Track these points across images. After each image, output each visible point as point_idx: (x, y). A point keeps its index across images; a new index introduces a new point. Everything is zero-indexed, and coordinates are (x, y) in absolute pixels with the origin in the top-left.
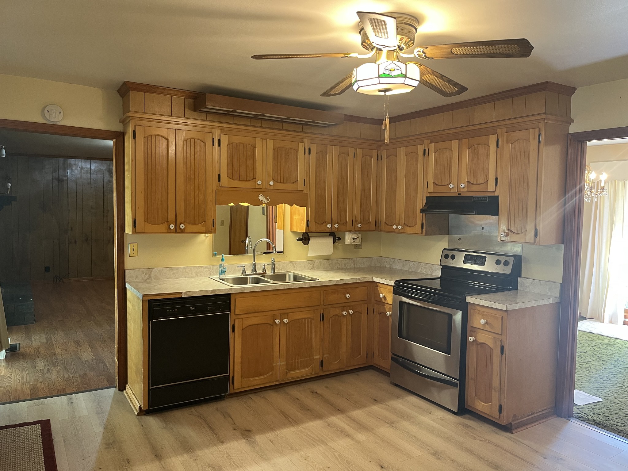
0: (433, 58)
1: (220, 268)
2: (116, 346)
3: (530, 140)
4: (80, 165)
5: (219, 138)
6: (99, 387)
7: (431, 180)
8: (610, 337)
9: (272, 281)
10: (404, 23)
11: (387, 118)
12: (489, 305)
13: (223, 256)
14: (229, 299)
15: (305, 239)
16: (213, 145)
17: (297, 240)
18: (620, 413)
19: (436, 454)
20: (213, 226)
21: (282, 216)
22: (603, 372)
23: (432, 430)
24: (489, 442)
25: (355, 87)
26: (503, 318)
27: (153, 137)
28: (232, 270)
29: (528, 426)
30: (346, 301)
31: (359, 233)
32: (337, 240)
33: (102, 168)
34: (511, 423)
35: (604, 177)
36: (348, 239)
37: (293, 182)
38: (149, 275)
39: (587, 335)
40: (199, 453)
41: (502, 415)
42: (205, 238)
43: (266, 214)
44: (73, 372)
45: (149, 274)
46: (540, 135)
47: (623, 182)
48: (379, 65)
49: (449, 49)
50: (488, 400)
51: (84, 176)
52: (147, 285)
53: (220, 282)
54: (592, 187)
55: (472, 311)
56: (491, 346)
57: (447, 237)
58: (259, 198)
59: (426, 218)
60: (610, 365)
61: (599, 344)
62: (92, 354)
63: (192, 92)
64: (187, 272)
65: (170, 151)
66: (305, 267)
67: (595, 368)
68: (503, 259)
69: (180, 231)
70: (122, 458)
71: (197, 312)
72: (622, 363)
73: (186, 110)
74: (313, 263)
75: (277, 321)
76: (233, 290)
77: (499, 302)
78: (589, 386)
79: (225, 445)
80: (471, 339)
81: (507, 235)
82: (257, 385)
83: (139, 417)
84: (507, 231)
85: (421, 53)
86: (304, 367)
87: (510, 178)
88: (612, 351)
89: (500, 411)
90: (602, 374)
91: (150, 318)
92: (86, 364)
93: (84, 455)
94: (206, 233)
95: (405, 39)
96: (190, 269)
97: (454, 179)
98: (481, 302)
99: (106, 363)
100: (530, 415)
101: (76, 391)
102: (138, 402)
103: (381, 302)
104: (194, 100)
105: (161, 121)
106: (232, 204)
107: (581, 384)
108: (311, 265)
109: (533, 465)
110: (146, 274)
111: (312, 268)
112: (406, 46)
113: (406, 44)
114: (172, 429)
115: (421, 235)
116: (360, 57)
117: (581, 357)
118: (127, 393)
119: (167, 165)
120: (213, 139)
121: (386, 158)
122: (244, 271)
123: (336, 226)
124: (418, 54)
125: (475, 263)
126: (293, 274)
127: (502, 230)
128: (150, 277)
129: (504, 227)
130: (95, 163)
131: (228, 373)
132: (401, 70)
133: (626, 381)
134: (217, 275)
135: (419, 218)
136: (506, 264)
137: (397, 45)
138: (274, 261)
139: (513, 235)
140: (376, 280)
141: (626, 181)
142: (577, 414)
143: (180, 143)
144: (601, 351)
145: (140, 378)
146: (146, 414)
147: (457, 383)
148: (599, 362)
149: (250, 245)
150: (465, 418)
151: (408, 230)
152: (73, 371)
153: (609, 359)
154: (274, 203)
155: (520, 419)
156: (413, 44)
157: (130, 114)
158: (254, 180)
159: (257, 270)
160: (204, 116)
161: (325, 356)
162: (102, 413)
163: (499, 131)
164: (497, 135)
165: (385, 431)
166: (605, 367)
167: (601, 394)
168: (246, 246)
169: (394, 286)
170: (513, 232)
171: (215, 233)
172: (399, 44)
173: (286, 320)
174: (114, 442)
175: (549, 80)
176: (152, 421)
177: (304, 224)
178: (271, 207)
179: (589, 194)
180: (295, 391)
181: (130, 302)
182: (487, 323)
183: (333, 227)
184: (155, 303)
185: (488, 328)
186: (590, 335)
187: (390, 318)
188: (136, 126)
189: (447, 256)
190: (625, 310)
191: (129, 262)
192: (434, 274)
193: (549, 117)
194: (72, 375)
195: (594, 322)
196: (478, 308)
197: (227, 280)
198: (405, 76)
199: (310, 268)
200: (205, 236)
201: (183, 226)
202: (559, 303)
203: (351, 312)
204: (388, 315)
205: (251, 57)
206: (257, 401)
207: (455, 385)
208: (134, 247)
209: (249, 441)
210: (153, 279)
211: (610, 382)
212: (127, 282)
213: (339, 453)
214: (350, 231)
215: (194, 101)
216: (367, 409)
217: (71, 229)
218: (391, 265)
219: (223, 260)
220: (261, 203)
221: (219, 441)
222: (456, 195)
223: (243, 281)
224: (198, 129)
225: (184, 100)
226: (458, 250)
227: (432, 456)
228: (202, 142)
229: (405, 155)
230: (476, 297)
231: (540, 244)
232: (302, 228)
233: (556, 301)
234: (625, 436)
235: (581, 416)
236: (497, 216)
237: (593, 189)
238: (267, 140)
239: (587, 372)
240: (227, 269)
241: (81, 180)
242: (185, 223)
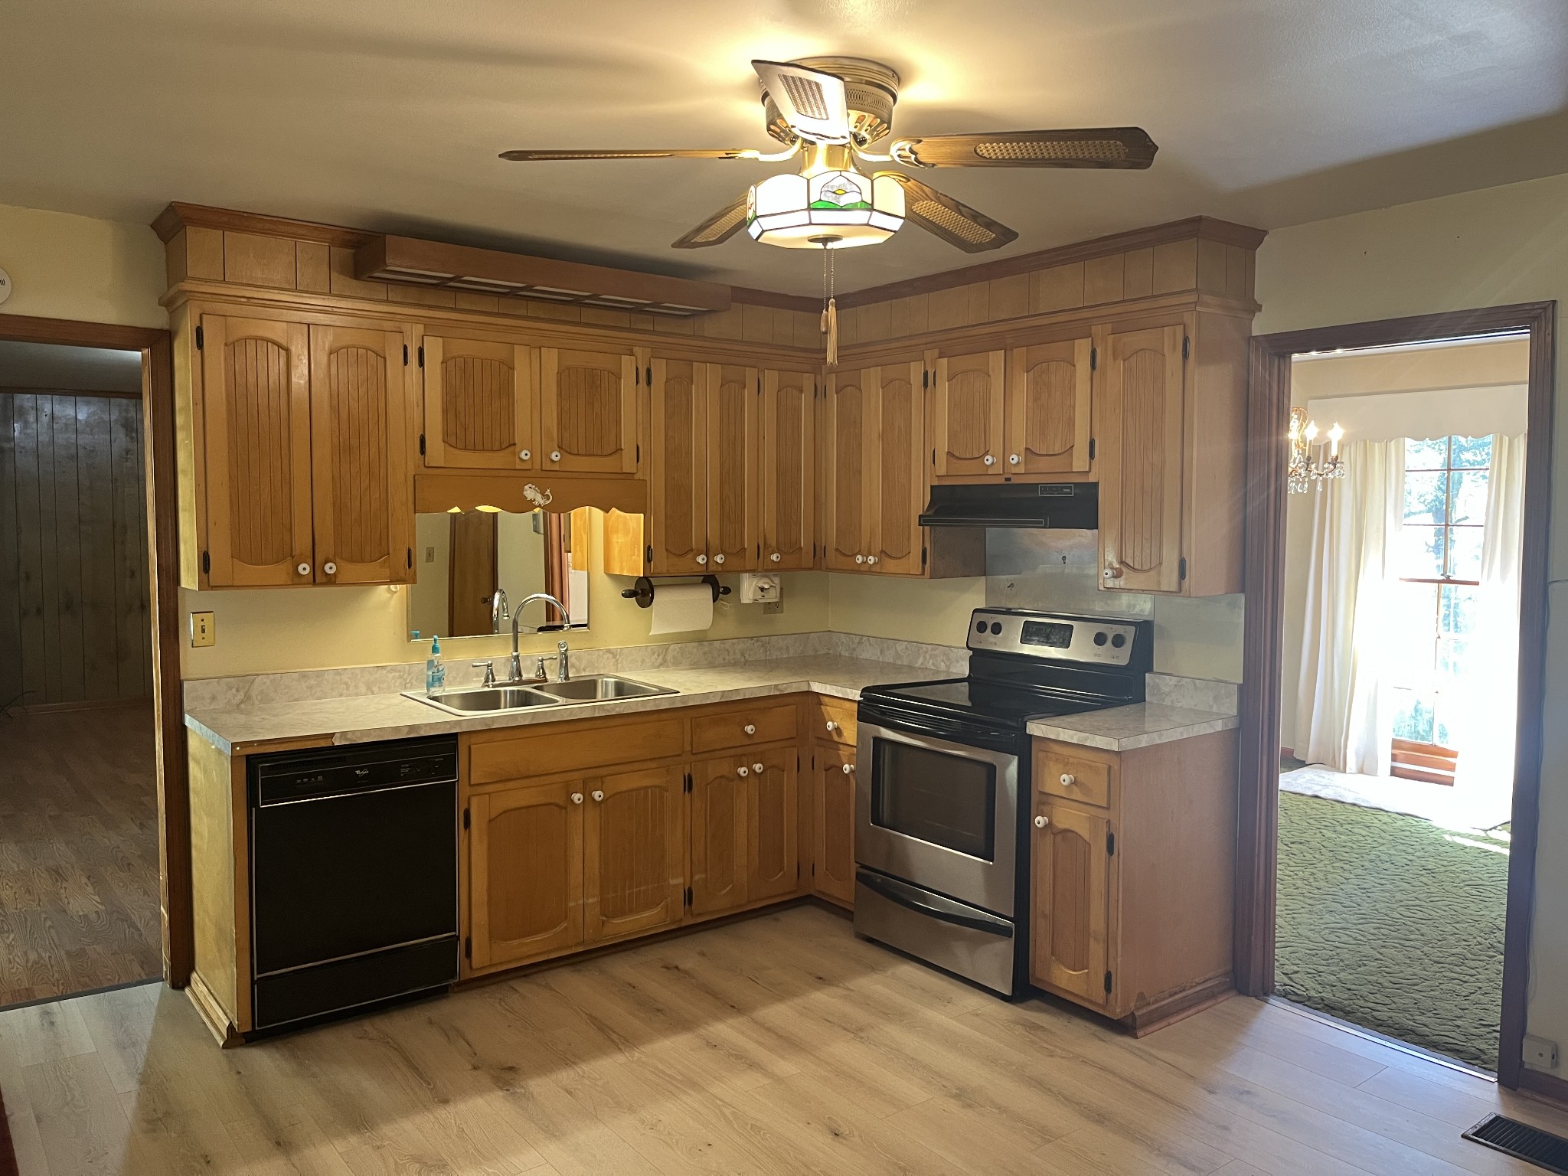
0: (934, 165)
1: (428, 669)
2: (163, 876)
3: (1166, 352)
4: (47, 409)
5: (419, 345)
6: (120, 983)
7: (942, 446)
8: (1359, 806)
9: (561, 700)
10: (866, 81)
11: (832, 304)
12: (1078, 740)
13: (435, 640)
14: (455, 747)
15: (642, 592)
16: (406, 363)
17: (623, 595)
18: (1381, 980)
19: (963, 1095)
20: (410, 566)
21: (585, 537)
22: (1342, 886)
23: (950, 1041)
24: (1083, 1061)
25: (754, 231)
26: (1112, 769)
27: (250, 344)
28: (458, 674)
29: (1172, 1020)
30: (748, 742)
31: (775, 576)
32: (722, 593)
33: (106, 417)
34: (1133, 1013)
35: (1336, 434)
36: (750, 589)
37: (610, 452)
38: (246, 693)
39: (1306, 804)
40: (387, 1130)
41: (1112, 995)
42: (388, 595)
43: (542, 532)
44: (50, 947)
45: (246, 690)
46: (1186, 340)
47: (1382, 444)
48: (808, 181)
49: (969, 145)
50: (1081, 963)
51: (60, 439)
52: (242, 719)
53: (431, 706)
54: (1309, 458)
55: (1041, 755)
56: (1085, 834)
57: (982, 581)
58: (525, 493)
59: (933, 535)
60: (1360, 871)
61: (1335, 822)
62: (97, 898)
63: (350, 231)
64: (346, 683)
65: (294, 379)
66: (643, 661)
67: (1324, 878)
68: (1110, 631)
69: (324, 580)
70: (189, 1154)
71: (374, 780)
72: (1387, 865)
73: (334, 275)
74: (665, 651)
75: (577, 797)
76: (464, 724)
77: (1102, 732)
78: (1311, 921)
79: (451, 1108)
80: (1040, 821)
81: (1118, 575)
82: (529, 956)
83: (229, 1052)
84: (1118, 566)
85: (907, 153)
86: (647, 907)
87: (1123, 441)
88: (1363, 839)
89: (1108, 988)
90: (1340, 891)
91: (252, 801)
92: (81, 925)
93: (93, 1149)
94: (392, 582)
95: (869, 118)
96: (352, 673)
97: (996, 442)
98: (1062, 734)
99: (135, 918)
100: (1176, 993)
101: (62, 993)
102: (226, 1014)
103: (830, 742)
104: (354, 251)
105: (268, 302)
106: (456, 510)
107: (1293, 918)
108: (658, 656)
109: (1183, 1108)
110: (238, 691)
111: (661, 664)
112: (871, 134)
113: (872, 129)
114: (314, 1076)
115: (920, 577)
116: (763, 158)
117: (1292, 854)
118: (194, 993)
119: (289, 412)
120: (405, 348)
121: (837, 393)
122: (490, 677)
123: (719, 559)
124: (899, 156)
125: (1047, 643)
126: (613, 680)
127: (1107, 563)
128: (248, 697)
129: (1111, 557)
130: (88, 403)
131: (455, 931)
132: (861, 193)
133: (1395, 906)
134: (423, 687)
135: (917, 537)
136: (1118, 641)
137: (851, 133)
138: (565, 649)
139: (1132, 574)
140: (817, 687)
141: (1390, 442)
142: (1284, 987)
143: (321, 357)
144: (1338, 839)
145: (229, 953)
146: (247, 1042)
147: (1009, 927)
148: (1334, 865)
149: (504, 610)
150: (1031, 1009)
151: (891, 565)
152: (50, 944)
153: (1356, 856)
154: (562, 505)
155: (1153, 1004)
156: (888, 131)
157: (187, 286)
158: (512, 448)
159: (523, 673)
160: (381, 291)
161: (697, 877)
162: (134, 1045)
163: (1096, 329)
164: (1090, 339)
165: (845, 1050)
166: (1347, 875)
167: (1338, 939)
168: (495, 612)
169: (859, 702)
170: (1130, 566)
171: (414, 582)
172: (854, 130)
173: (598, 795)
174: (167, 1114)
175: (1204, 214)
176: (263, 1060)
177: (639, 556)
178: (554, 516)
179: (1303, 475)
180: (623, 967)
181: (197, 762)
182: (1075, 783)
183: (711, 562)
184: (264, 763)
185: (1077, 795)
186: (1314, 802)
187: (851, 777)
188: (204, 316)
189: (982, 627)
190: (1394, 741)
191: (193, 661)
192: (953, 670)
193: (1207, 298)
194: (48, 955)
195: (1323, 771)
196: (1056, 748)
197: (447, 699)
198: (871, 208)
199: (657, 664)
200: (389, 590)
201: (331, 568)
202: (1237, 730)
203: (758, 767)
204: (846, 772)
205: (500, 156)
206: (530, 995)
207: (1004, 932)
208: (205, 623)
209: (512, 1093)
210: (257, 702)
211: (1360, 909)
212: (189, 712)
213: (734, 1108)
214: (753, 571)
215: (355, 253)
216: (799, 1001)
217: (28, 578)
218: (854, 650)
219: (435, 650)
220: (530, 505)
221: (436, 1100)
222: (1001, 481)
223: (487, 700)
224: (366, 323)
225: (327, 252)
226: (1009, 612)
227: (954, 1101)
228: (377, 355)
229: (879, 385)
230: (1049, 722)
231: (1193, 595)
232: (634, 566)
233: (1230, 726)
234: (1391, 1034)
235: (1293, 991)
236: (1095, 530)
237: (1312, 463)
238: (543, 348)
239: (1305, 889)
240: (446, 671)
241: (51, 448)
242: (338, 560)
